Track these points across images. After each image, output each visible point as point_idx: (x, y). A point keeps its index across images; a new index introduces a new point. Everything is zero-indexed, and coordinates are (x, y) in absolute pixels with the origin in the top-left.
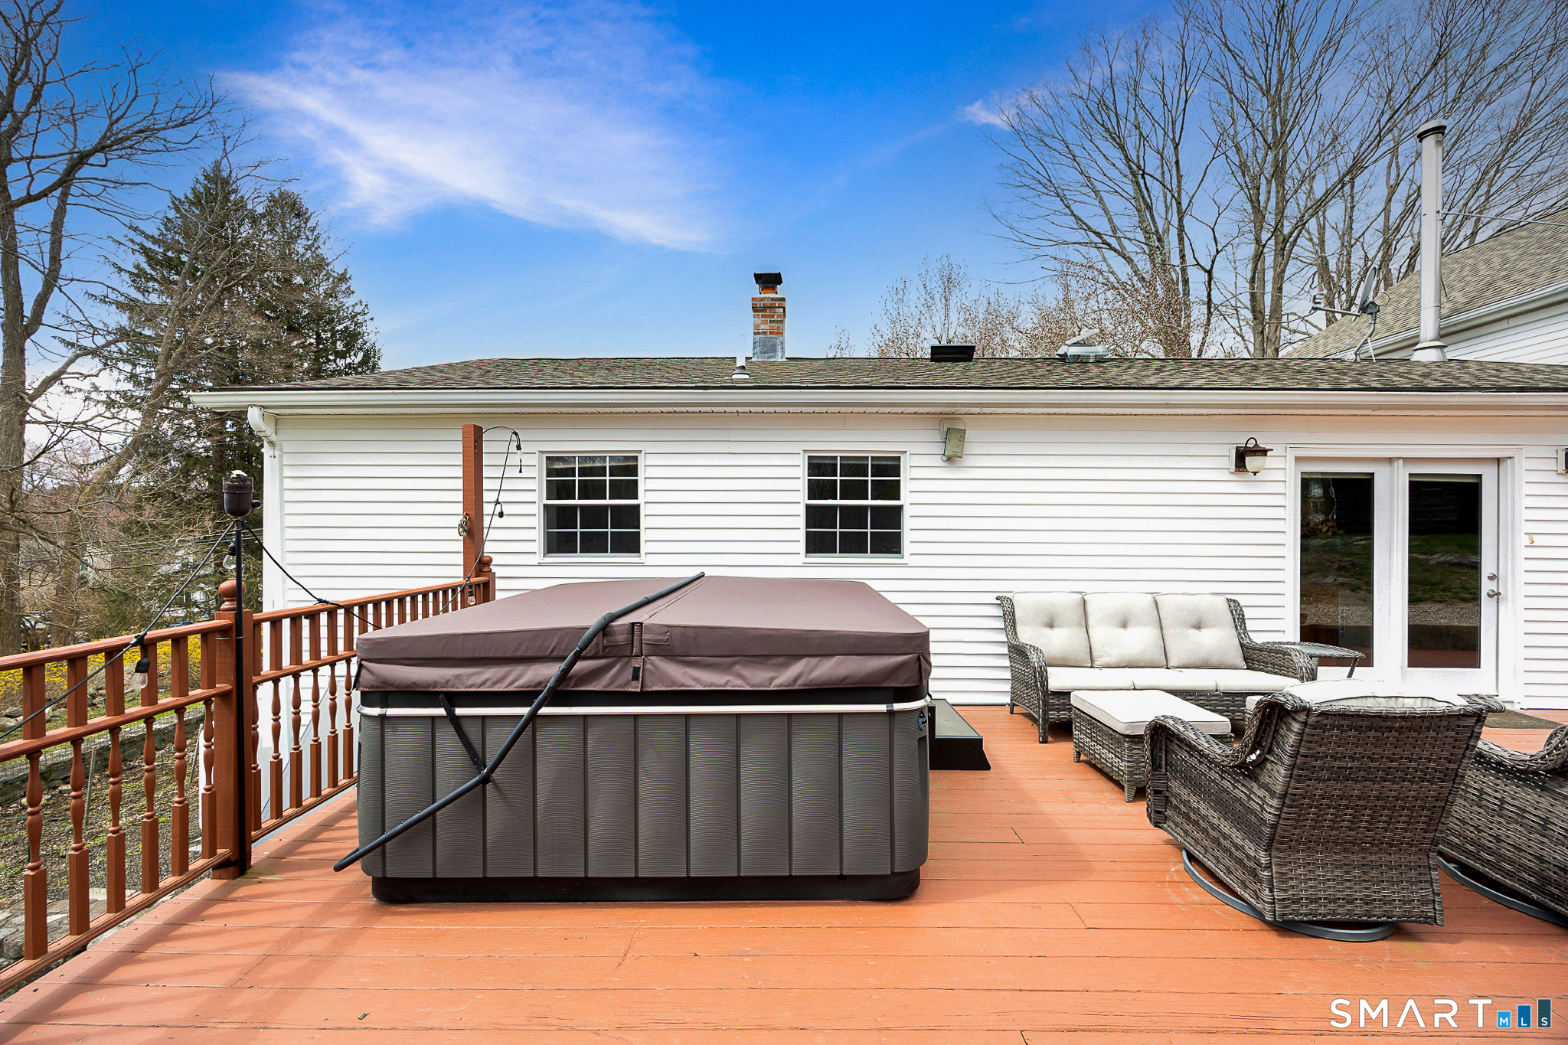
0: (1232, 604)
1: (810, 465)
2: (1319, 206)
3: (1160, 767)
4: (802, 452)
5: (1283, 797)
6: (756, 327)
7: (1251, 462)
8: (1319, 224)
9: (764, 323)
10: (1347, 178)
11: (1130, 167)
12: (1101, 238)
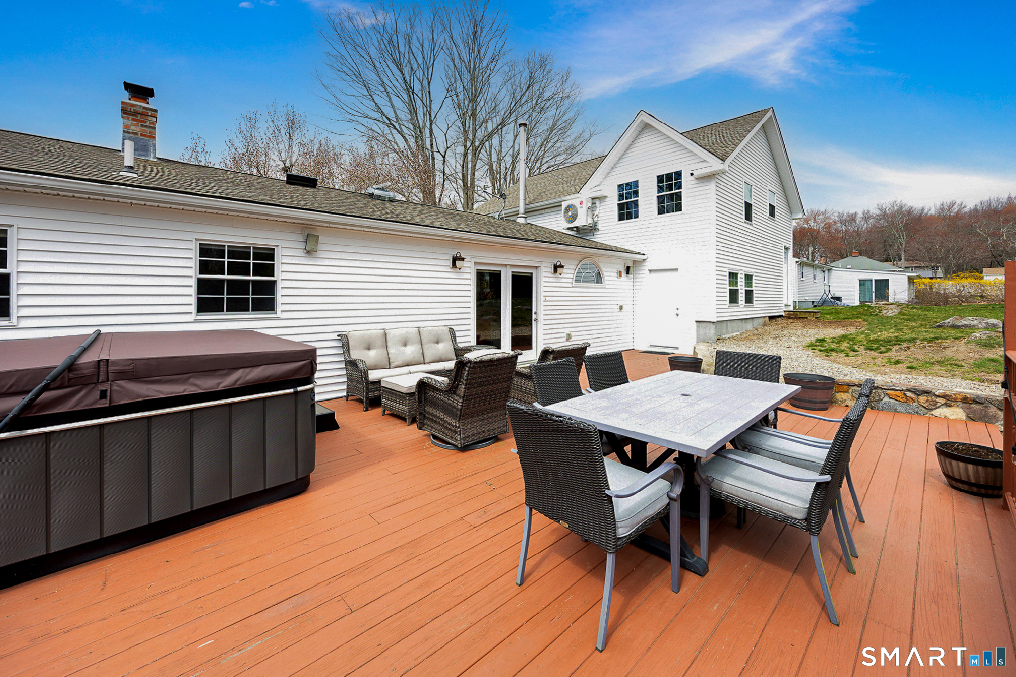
0: (451, 330)
1: (201, 249)
2: (490, 136)
3: (422, 402)
4: (194, 240)
5: (464, 397)
6: (126, 127)
7: (458, 263)
8: (489, 145)
9: (133, 125)
10: (500, 127)
11: (406, 86)
12: (390, 121)
